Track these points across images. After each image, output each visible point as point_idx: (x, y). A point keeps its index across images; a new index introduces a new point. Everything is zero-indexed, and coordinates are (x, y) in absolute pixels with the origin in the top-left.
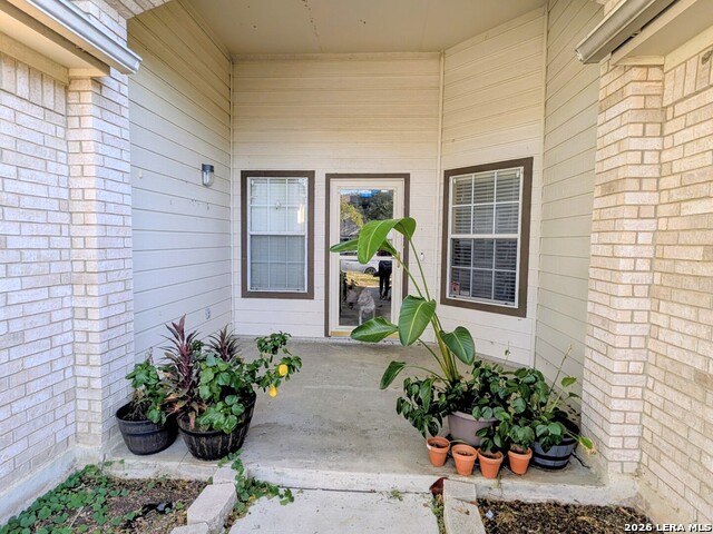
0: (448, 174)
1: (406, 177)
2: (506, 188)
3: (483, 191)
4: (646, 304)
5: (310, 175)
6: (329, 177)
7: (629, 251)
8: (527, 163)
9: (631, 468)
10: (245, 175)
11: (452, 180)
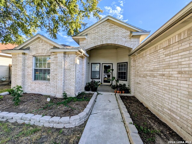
0: (118, 63)
1: (112, 64)
2: (125, 65)
3: (122, 66)
4: (134, 77)
5: (100, 63)
6: (102, 64)
7: (133, 72)
8: (127, 63)
9: (134, 93)
10: (92, 63)
11: (118, 64)
